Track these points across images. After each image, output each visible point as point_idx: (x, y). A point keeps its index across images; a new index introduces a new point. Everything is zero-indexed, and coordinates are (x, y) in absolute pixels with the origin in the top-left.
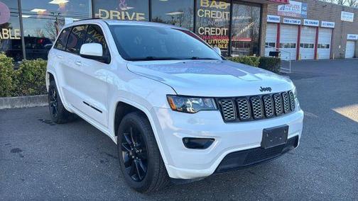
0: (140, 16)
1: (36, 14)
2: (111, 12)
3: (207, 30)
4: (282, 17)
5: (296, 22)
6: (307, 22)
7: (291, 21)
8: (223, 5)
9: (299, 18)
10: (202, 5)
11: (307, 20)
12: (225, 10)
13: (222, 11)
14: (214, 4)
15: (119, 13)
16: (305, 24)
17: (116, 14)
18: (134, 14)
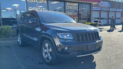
0: (44, 9)
1: (8, 10)
2: (34, 8)
3: (70, 13)
4: (101, 8)
5: (107, 9)
6: (111, 10)
7: (105, 9)
8: (76, 4)
9: (108, 8)
10: (67, 5)
11: (111, 9)
12: (76, 6)
13: (75, 6)
14: (72, 4)
15: (36, 8)
16: (110, 10)
17: (35, 9)
18: (42, 8)
